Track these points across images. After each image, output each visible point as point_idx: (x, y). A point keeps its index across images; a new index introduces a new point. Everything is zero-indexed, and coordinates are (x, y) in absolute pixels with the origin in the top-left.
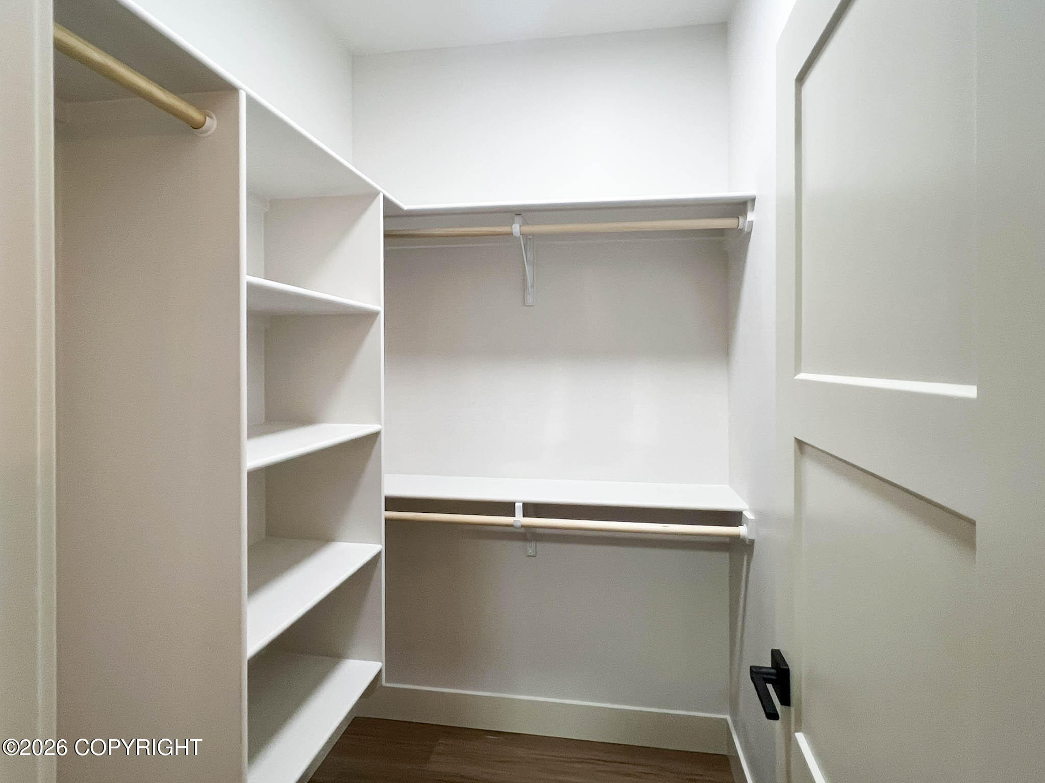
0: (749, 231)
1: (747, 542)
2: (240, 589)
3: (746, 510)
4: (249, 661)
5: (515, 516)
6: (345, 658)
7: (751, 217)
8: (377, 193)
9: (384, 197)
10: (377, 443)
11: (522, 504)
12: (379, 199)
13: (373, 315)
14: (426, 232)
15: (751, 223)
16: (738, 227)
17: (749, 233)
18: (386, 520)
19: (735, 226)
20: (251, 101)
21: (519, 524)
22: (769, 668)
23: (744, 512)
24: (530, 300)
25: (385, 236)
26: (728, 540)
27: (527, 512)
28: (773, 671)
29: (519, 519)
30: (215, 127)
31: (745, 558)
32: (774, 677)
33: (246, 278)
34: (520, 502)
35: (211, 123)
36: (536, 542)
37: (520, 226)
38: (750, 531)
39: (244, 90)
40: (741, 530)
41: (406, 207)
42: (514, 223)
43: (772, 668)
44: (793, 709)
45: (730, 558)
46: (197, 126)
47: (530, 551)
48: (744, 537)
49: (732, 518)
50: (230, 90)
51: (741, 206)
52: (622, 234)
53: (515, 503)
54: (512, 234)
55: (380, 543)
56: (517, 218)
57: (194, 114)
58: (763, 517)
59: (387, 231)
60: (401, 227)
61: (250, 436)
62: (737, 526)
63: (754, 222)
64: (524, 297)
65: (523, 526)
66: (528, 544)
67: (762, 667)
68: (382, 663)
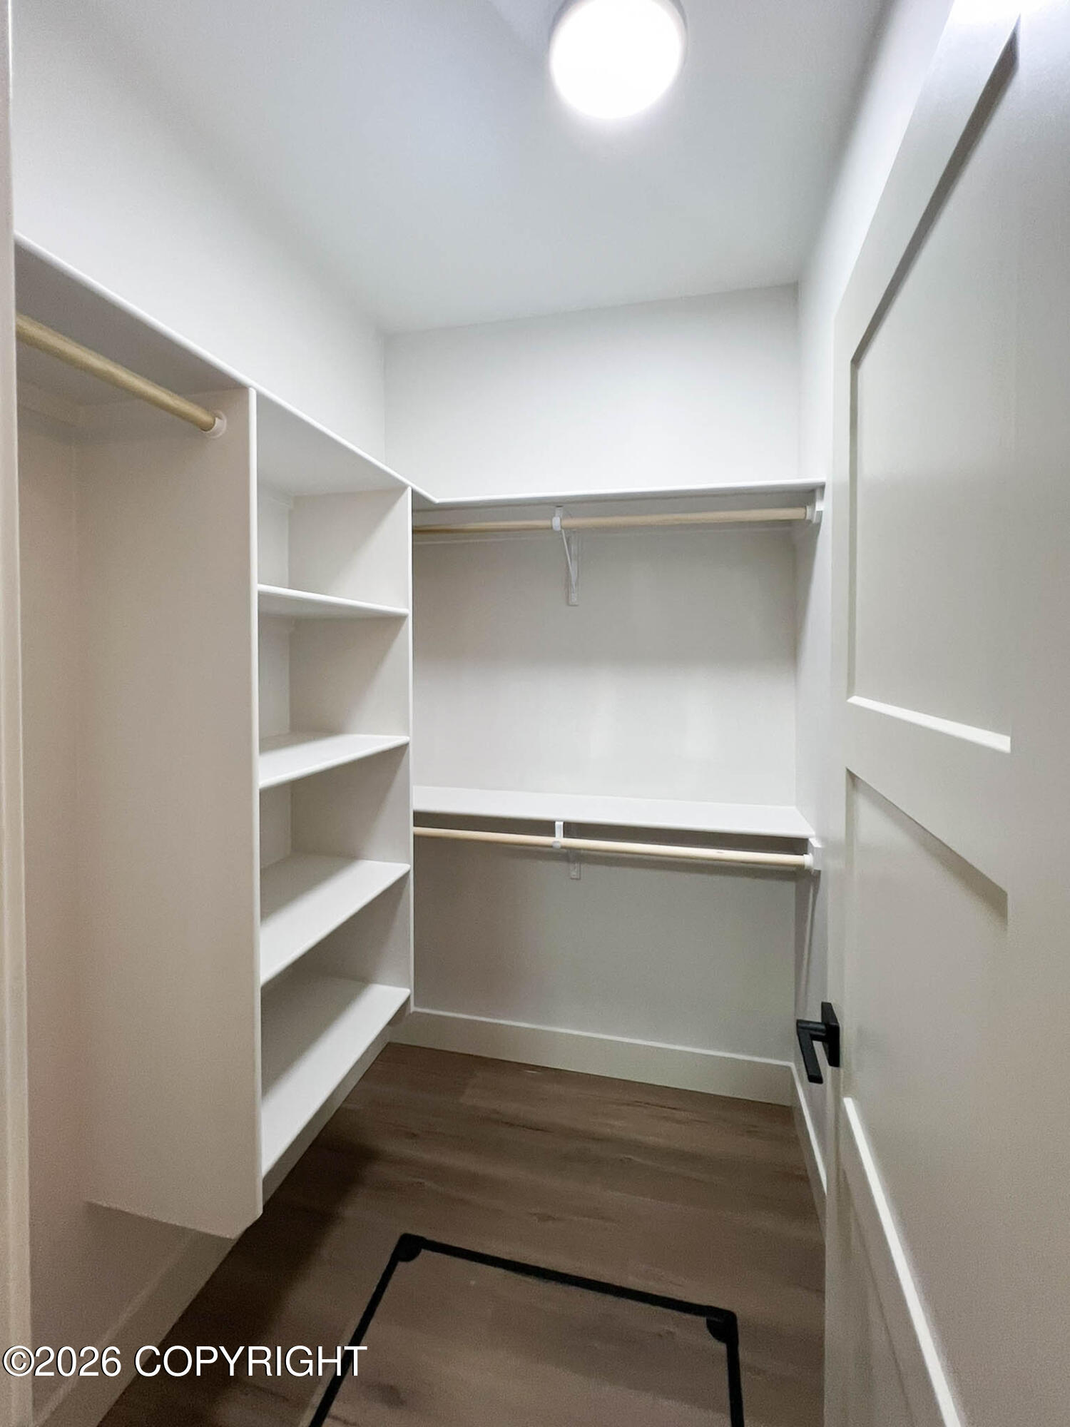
0: (818, 521)
1: (812, 873)
2: (252, 914)
3: (812, 837)
4: (263, 988)
5: (555, 836)
6: (371, 983)
7: (820, 506)
8: (404, 487)
9: (413, 491)
10: (405, 755)
11: (562, 823)
12: (407, 495)
13: (400, 619)
14: (460, 527)
15: (820, 513)
16: (805, 517)
17: (819, 525)
18: (415, 836)
19: (802, 517)
20: (260, 397)
21: (558, 845)
22: (819, 1023)
23: (810, 840)
24: (574, 599)
25: (413, 532)
26: (794, 869)
27: (568, 831)
28: (823, 1027)
29: (559, 840)
30: (224, 429)
31: (812, 891)
32: (824, 1035)
33: (257, 587)
34: (561, 821)
35: (220, 424)
36: (580, 864)
37: (561, 520)
38: (815, 860)
39: (255, 389)
40: (807, 860)
41: (437, 500)
42: (554, 516)
43: (823, 1023)
44: (842, 1070)
45: (797, 888)
46: (206, 428)
47: (574, 874)
48: (809, 867)
49: (797, 845)
50: (239, 389)
51: (809, 494)
52: (671, 527)
53: (554, 822)
54: (552, 528)
55: (409, 863)
56: (558, 512)
57: (202, 415)
58: (831, 847)
59: (416, 527)
60: (431, 521)
61: (263, 749)
62: (802, 855)
63: (824, 513)
64: (568, 597)
65: (563, 847)
66: (571, 866)
67: (811, 1022)
68: (411, 989)
